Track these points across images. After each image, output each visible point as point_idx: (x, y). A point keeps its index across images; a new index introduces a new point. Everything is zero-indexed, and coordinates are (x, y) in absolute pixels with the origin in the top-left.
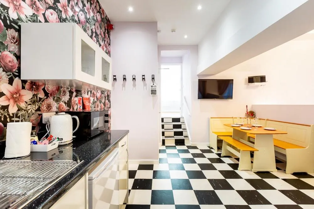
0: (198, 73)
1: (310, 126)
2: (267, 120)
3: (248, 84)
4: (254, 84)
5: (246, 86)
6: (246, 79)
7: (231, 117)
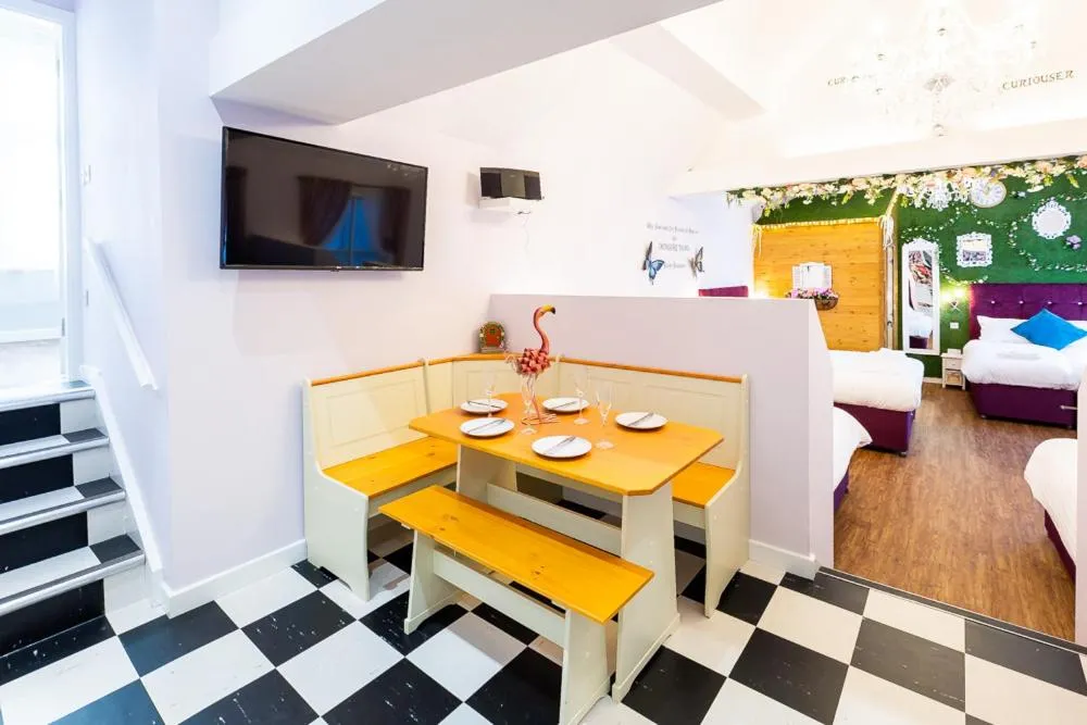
0: (219, 90)
1: (739, 381)
2: (561, 361)
3: (478, 204)
4: (508, 204)
5: (470, 208)
6: (470, 176)
7: (414, 361)
